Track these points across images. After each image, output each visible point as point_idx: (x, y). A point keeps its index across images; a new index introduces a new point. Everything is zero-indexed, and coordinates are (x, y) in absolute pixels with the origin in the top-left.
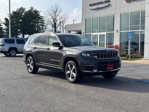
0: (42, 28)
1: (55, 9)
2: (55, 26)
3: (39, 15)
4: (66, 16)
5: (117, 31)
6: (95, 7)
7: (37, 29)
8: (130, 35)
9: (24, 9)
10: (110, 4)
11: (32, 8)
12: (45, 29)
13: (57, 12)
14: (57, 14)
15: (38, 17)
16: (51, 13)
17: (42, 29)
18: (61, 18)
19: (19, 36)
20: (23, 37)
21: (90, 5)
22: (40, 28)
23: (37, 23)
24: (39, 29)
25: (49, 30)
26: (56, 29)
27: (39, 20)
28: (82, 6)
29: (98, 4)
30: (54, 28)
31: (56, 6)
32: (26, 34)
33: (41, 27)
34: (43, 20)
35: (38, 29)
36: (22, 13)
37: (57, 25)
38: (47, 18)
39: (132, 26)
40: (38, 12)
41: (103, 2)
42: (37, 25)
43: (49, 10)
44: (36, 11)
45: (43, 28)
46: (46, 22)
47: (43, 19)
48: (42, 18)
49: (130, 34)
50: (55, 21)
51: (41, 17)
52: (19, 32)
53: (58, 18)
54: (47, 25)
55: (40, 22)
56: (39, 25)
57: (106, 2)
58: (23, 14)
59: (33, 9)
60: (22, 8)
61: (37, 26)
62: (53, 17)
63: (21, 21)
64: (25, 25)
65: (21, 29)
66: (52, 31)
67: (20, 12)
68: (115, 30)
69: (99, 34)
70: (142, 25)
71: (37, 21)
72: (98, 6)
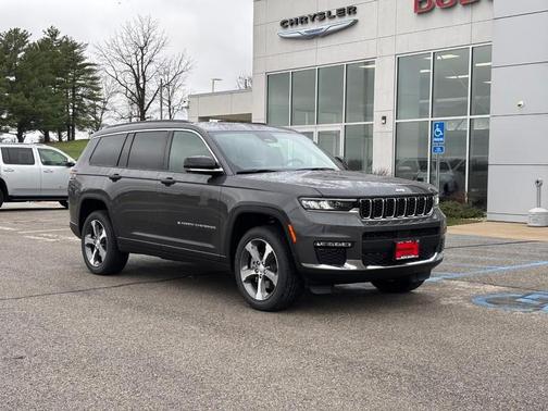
0: (92, 105)
1: (141, 38)
2: (139, 100)
3: (82, 59)
4: (183, 64)
5: (384, 118)
6: (302, 30)
7: (71, 110)
8: (438, 133)
9: (25, 36)
10: (356, 22)
11: (54, 33)
12: (104, 109)
13: (150, 47)
14: (149, 54)
15: (74, 68)
16: (125, 53)
17: (92, 110)
18: (162, 71)
19: (5, 135)
20: (21, 140)
21: (284, 24)
22: (83, 105)
23: (74, 89)
24: (81, 110)
25: (117, 115)
26: (143, 112)
27: (79, 76)
28: (254, 26)
29: (313, 20)
30: (135, 106)
31: (146, 28)
32: (32, 128)
33: (86, 102)
34: (97, 79)
35: (77, 109)
36: (16, 50)
37: (148, 98)
38: (109, 69)
39: (439, 100)
40: (74, 46)
41: (330, 13)
42: (74, 95)
43: (120, 39)
44: (66, 42)
45: (94, 106)
46: (106, 85)
47: (97, 75)
48: (90, 71)
49: (438, 130)
50: (141, 81)
51: (87, 67)
52: (5, 122)
53: (151, 69)
54: (111, 95)
55: (83, 85)
56: (82, 95)
57: (341, 13)
58: (19, 56)
59: (59, 37)
60: (16, 31)
61: (74, 100)
62: (135, 67)
63: (12, 79)
64: (27, 96)
65: (11, 111)
66: (130, 118)
67: (7, 48)
68: (377, 116)
69: (316, 129)
70: (477, 98)
71: (74, 80)
72: (312, 27)
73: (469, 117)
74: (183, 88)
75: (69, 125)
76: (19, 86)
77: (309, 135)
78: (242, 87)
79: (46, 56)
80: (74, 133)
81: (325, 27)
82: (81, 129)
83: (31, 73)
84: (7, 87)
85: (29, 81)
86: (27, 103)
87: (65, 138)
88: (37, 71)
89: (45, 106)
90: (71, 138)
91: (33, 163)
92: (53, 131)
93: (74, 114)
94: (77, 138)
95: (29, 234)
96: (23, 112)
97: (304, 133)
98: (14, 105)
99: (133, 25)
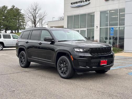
1: (35, 8)
3: (20, 13)
4: (45, 14)
5: (97, 27)
6: (76, 5)
7: (18, 25)
9: (7, 7)
10: (90, 3)
12: (26, 25)
13: (37, 10)
14: (37, 11)
15: (19, 15)
16: (31, 11)
17: (23, 25)
18: (40, 16)
19: (2, 31)
20: (6, 32)
21: (72, 4)
23: (19, 20)
25: (29, 26)
26: (35, 26)
28: (64, 4)
29: (79, 3)
30: (33, 24)
31: (36, 5)
34: (24, 18)
35: (20, 25)
36: (5, 11)
38: (27, 15)
40: (19, 10)
41: (83, 1)
42: (19, 21)
43: (29, 8)
44: (17, 9)
46: (26, 19)
48: (22, 16)
49: (112, 29)
50: (35, 18)
51: (22, 15)
52: (2, 28)
53: (37, 15)
54: (27, 21)
55: (21, 19)
56: (21, 22)
57: (86, 1)
59: (15, 8)
60: (5, 6)
61: (19, 23)
62: (33, 15)
63: (4, 18)
64: (7, 22)
65: (4, 25)
66: (32, 27)
67: (2, 10)
68: (95, 26)
69: (80, 29)
70: (120, 22)
71: (19, 18)
72: (79, 4)
73: (118, 26)
74: (45, 20)
75: (17, 29)
76: (5, 19)
77: (78, 31)
78: (59, 19)
79: (12, 12)
80: (19, 31)
81: (82, 4)
82: (20, 30)
83: (8, 16)
84: (2, 20)
85: (8, 18)
86: (7, 24)
87: (16, 32)
88: (10, 16)
89: (12, 24)
90: (18, 32)
91: (10, 38)
92: (14, 30)
93: (19, 26)
94: (19, 32)
95: (11, 56)
96: (6, 26)
97: (76, 31)
98: (4, 24)
99: (33, 4)
